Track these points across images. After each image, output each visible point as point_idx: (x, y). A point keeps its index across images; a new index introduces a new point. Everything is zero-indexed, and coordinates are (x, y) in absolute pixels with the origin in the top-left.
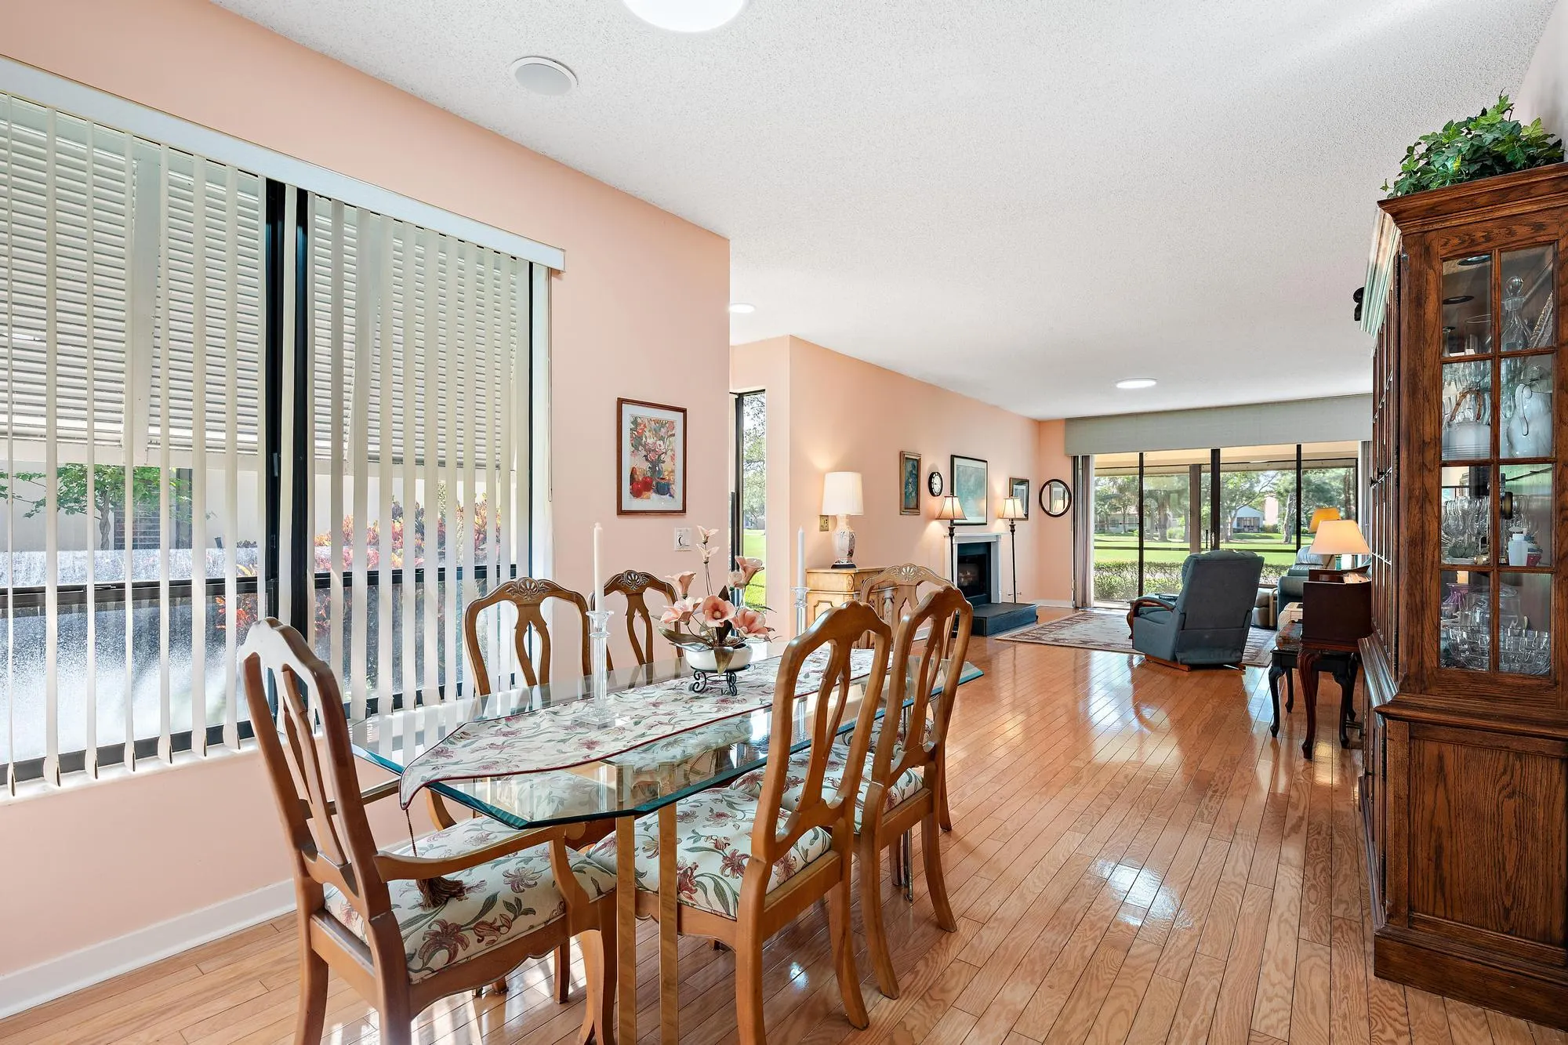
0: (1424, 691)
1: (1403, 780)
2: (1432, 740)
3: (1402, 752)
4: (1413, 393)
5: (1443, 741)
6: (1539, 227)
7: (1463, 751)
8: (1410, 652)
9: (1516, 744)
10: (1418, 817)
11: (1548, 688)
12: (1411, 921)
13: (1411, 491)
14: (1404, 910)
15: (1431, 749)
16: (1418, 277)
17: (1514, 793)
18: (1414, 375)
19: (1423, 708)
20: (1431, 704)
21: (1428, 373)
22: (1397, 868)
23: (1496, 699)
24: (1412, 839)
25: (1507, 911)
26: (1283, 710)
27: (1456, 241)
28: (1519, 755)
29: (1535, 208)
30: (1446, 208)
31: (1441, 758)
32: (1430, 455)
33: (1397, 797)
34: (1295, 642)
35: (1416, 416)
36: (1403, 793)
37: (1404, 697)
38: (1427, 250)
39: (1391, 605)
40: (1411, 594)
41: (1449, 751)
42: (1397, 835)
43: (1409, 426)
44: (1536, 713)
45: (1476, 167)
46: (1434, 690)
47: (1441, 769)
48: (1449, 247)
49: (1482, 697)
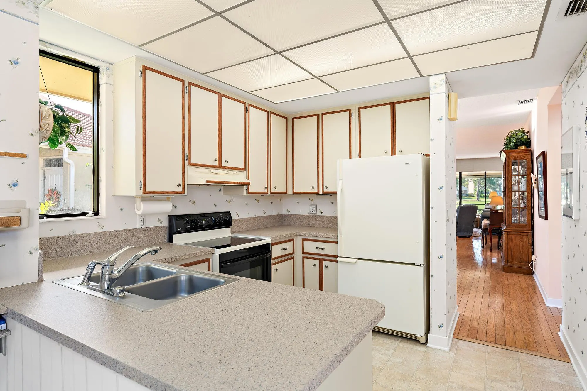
0: (509, 227)
1: (507, 241)
2: (511, 234)
3: (506, 237)
4: (507, 181)
5: (512, 235)
6: (524, 157)
7: (515, 236)
8: (508, 221)
9: (522, 234)
10: (509, 247)
11: (526, 225)
12: (508, 263)
13: (507, 195)
14: (507, 261)
15: (510, 236)
16: (508, 162)
17: (522, 241)
18: (508, 178)
19: (509, 230)
20: (511, 229)
21: (510, 177)
22: (506, 255)
23: (520, 228)
24: (508, 250)
25: (521, 259)
26: (485, 244)
27: (513, 157)
28: (522, 235)
29: (524, 154)
30: (512, 152)
31: (512, 237)
32: (510, 190)
33: (506, 244)
34: (488, 226)
35: (508, 184)
36: (507, 243)
37: (507, 228)
38: (509, 158)
39: (505, 216)
40: (508, 212)
41: (513, 236)
42: (506, 250)
43: (507, 186)
44: (525, 229)
45: (518, 141)
46: (511, 227)
47: (512, 239)
48: (512, 158)
49: (517, 227)
